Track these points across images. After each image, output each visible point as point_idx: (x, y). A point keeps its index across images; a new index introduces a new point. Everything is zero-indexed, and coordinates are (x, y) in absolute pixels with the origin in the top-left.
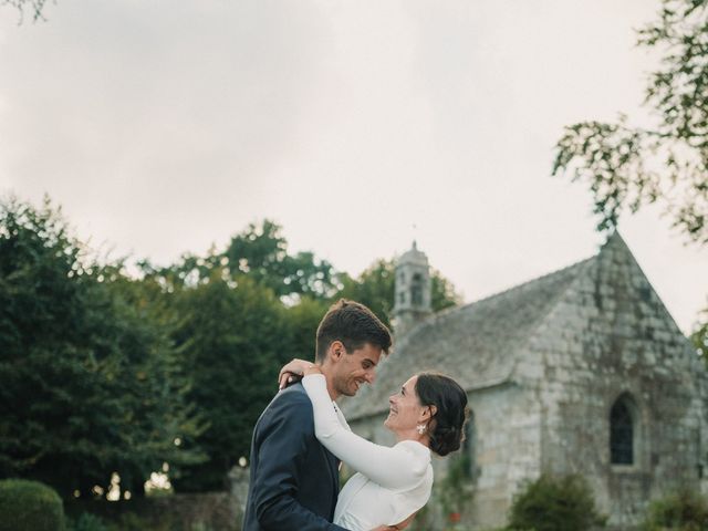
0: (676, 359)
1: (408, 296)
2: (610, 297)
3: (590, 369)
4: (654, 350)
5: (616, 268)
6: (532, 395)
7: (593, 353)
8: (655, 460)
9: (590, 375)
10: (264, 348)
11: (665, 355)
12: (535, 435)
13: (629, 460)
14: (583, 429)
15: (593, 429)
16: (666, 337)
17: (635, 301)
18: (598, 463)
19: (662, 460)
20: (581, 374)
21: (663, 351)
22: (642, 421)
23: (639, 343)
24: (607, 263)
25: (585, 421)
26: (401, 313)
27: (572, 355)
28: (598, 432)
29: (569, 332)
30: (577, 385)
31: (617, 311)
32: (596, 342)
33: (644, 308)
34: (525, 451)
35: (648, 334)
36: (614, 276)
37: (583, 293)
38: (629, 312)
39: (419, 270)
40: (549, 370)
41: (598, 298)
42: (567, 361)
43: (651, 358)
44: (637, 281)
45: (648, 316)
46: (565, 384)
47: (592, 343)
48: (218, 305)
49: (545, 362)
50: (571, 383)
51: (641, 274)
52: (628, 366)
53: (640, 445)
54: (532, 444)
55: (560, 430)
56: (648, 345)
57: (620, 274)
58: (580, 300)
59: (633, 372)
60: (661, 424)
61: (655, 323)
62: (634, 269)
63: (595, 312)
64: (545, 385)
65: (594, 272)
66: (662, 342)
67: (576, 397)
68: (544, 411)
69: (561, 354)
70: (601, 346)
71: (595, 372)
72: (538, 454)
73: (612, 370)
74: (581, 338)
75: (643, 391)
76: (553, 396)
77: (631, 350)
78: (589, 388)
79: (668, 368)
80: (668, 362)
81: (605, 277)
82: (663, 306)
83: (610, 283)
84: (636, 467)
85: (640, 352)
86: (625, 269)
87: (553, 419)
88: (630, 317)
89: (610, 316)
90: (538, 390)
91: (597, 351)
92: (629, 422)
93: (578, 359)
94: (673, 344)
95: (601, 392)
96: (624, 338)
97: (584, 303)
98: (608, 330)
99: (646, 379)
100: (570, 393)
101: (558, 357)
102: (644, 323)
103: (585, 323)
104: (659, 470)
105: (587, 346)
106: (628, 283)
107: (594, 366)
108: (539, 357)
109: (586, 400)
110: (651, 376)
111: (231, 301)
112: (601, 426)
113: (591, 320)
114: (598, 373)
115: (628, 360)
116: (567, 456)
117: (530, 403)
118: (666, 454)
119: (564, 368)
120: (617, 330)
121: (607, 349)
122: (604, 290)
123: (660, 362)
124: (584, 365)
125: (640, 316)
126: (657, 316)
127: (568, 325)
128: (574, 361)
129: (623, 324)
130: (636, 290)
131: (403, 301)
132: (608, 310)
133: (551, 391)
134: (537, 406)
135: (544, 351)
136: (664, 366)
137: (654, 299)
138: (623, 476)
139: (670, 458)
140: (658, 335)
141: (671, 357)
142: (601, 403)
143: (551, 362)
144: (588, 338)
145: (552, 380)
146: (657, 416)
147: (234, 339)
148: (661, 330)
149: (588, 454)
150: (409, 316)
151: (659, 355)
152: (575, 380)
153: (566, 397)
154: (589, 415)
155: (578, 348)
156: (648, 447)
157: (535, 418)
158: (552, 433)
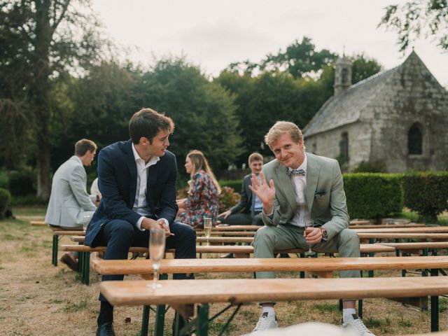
0: (444, 106)
1: (340, 79)
2: (409, 80)
3: (398, 113)
4: (432, 103)
5: (412, 67)
6: (368, 126)
7: (400, 106)
8: (432, 152)
9: (398, 116)
10: (286, 103)
11: (438, 105)
12: (368, 143)
13: (420, 152)
14: (394, 139)
15: (399, 139)
16: (439, 96)
17: (422, 81)
18: (401, 154)
19: (436, 152)
20: (393, 115)
21: (437, 103)
22: (426, 135)
23: (424, 100)
24: (408, 65)
25: (395, 136)
26: (337, 86)
27: (389, 108)
28: (401, 140)
29: (387, 98)
30: (391, 120)
31: (412, 87)
32: (401, 101)
33: (427, 84)
34: (364, 150)
35: (430, 96)
36: (412, 71)
37: (394, 80)
38: (419, 86)
39: (345, 67)
40: (377, 115)
41: (403, 82)
42: (386, 110)
43: (430, 106)
44: (424, 72)
45: (429, 88)
46: (385, 120)
47: (399, 101)
48: (265, 85)
49: (374, 111)
50: (388, 120)
51: (426, 69)
52: (418, 111)
53: (425, 145)
54: (367, 146)
55: (381, 140)
56: (429, 101)
57: (415, 70)
58: (394, 83)
59: (421, 113)
60: (435, 136)
61: (433, 90)
62: (423, 67)
63: (401, 88)
64: (375, 121)
65: (401, 70)
66: (437, 99)
67: (390, 126)
68: (373, 132)
69: (383, 107)
70: (404, 102)
71: (400, 114)
72: (369, 151)
73: (410, 113)
74: (393, 100)
75: (426, 121)
76: (378, 126)
77: (420, 104)
78: (397, 121)
79: (439, 110)
80: (440, 108)
81: (407, 72)
82: (437, 83)
83: (409, 74)
84: (424, 155)
85: (425, 104)
86: (417, 67)
87: (378, 136)
88: (420, 89)
89: (409, 89)
90: (371, 124)
91: (402, 105)
92: (420, 136)
93: (391, 109)
94: (442, 99)
95: (403, 123)
96: (416, 98)
97: (395, 84)
98: (408, 95)
99: (427, 116)
100: (387, 124)
101: (381, 109)
102: (427, 91)
103: (396, 93)
104: (434, 157)
105: (396, 103)
106: (419, 73)
107: (400, 112)
108: (372, 109)
109: (395, 127)
110: (431, 114)
111: (271, 82)
112: (403, 138)
113: (399, 92)
114: (402, 114)
115: (418, 108)
116: (385, 151)
117: (367, 129)
118: (438, 149)
119: (384, 113)
120: (413, 95)
121: (407, 104)
122: (406, 78)
123: (436, 108)
124: (395, 111)
125: (425, 88)
126: (434, 87)
127: (387, 94)
128: (389, 109)
129: (416, 92)
130: (423, 76)
131: (338, 81)
132: (408, 86)
133: (377, 123)
134: (370, 130)
135: (374, 107)
136: (437, 110)
137: (433, 80)
138: (414, 160)
139: (440, 152)
140: (434, 96)
141: (441, 105)
142: (403, 128)
143: (378, 110)
144: (397, 99)
145: (378, 119)
146: (433, 133)
147: (271, 99)
148: (436, 93)
149: (396, 150)
150: (340, 88)
151: (435, 104)
152: (390, 117)
153: (385, 126)
154: (397, 133)
155: (392, 104)
156: (428, 146)
157: (369, 136)
158: (377, 142)
